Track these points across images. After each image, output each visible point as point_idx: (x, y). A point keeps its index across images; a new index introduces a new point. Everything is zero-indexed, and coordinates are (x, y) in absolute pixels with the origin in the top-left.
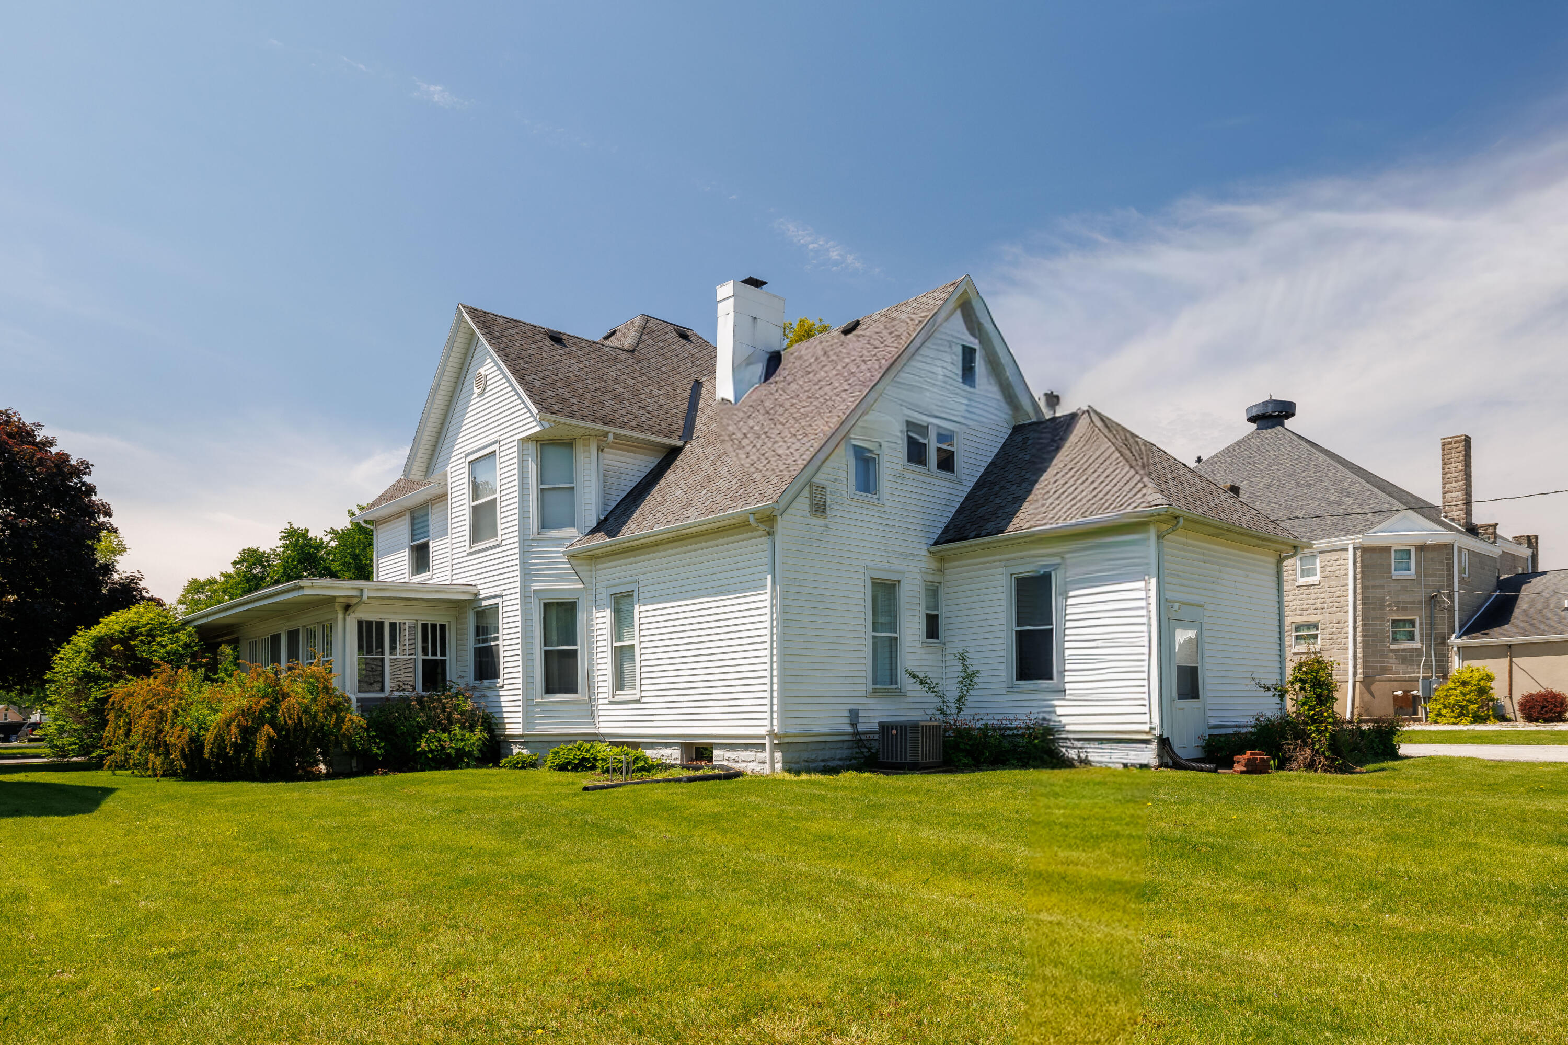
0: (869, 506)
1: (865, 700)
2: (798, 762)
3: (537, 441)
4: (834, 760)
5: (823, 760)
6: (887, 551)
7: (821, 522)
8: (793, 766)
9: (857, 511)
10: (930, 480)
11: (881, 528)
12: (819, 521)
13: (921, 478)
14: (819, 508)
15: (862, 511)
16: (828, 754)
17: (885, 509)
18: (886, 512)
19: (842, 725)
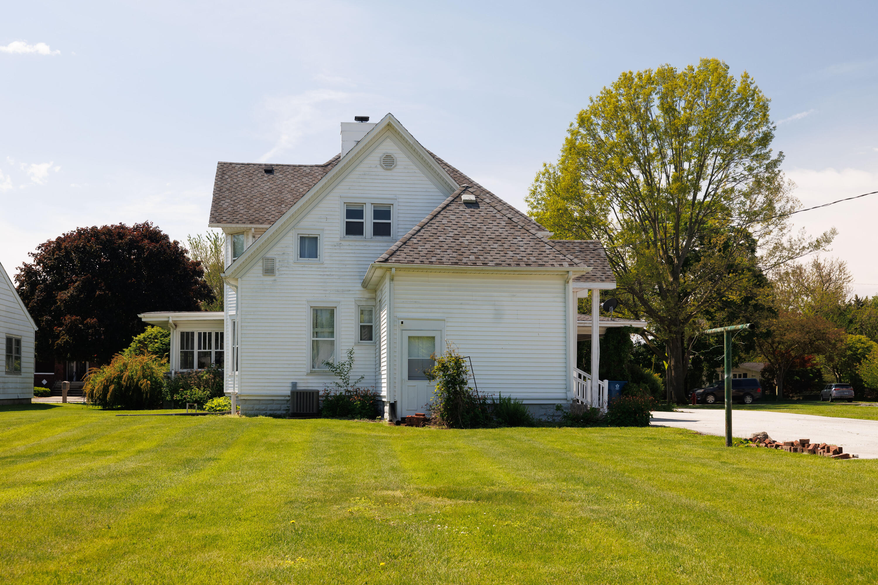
0: (310, 266)
1: (305, 377)
2: (252, 410)
3: (232, 234)
4: (280, 410)
5: (271, 410)
6: (326, 290)
7: (272, 278)
8: (247, 412)
9: (301, 269)
10: (365, 243)
11: (320, 277)
12: (269, 279)
13: (357, 243)
14: (269, 271)
15: (304, 269)
16: (275, 407)
17: (325, 266)
18: (326, 268)
19: (287, 391)
